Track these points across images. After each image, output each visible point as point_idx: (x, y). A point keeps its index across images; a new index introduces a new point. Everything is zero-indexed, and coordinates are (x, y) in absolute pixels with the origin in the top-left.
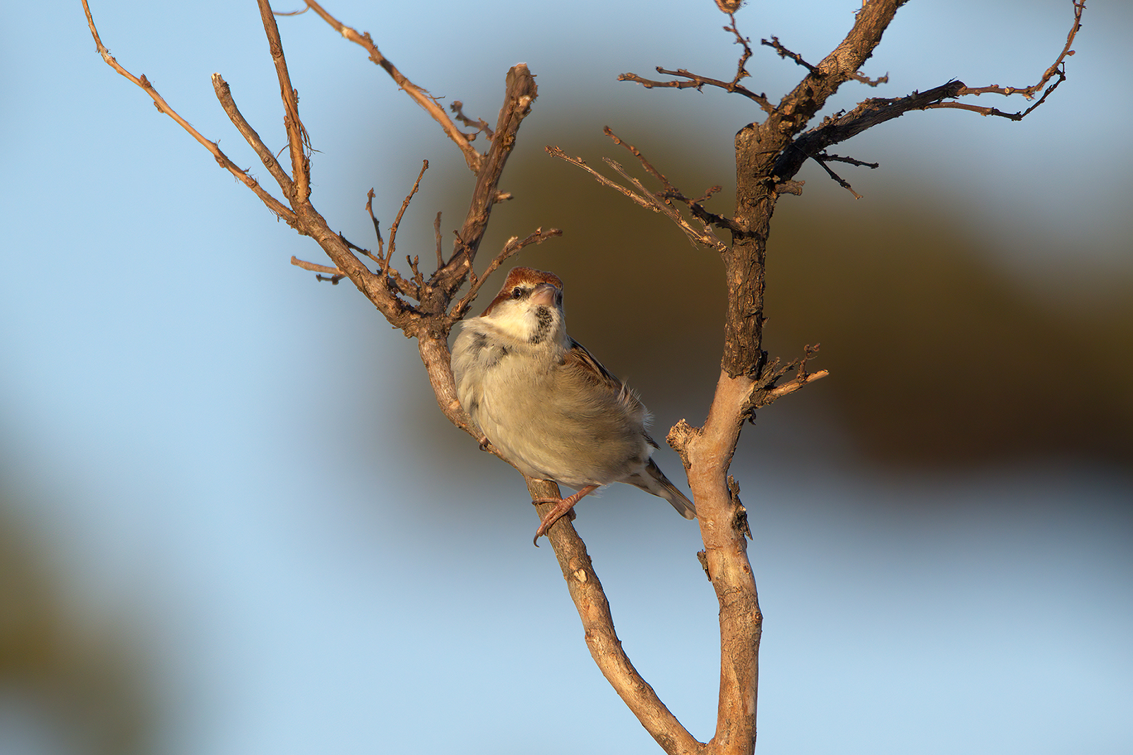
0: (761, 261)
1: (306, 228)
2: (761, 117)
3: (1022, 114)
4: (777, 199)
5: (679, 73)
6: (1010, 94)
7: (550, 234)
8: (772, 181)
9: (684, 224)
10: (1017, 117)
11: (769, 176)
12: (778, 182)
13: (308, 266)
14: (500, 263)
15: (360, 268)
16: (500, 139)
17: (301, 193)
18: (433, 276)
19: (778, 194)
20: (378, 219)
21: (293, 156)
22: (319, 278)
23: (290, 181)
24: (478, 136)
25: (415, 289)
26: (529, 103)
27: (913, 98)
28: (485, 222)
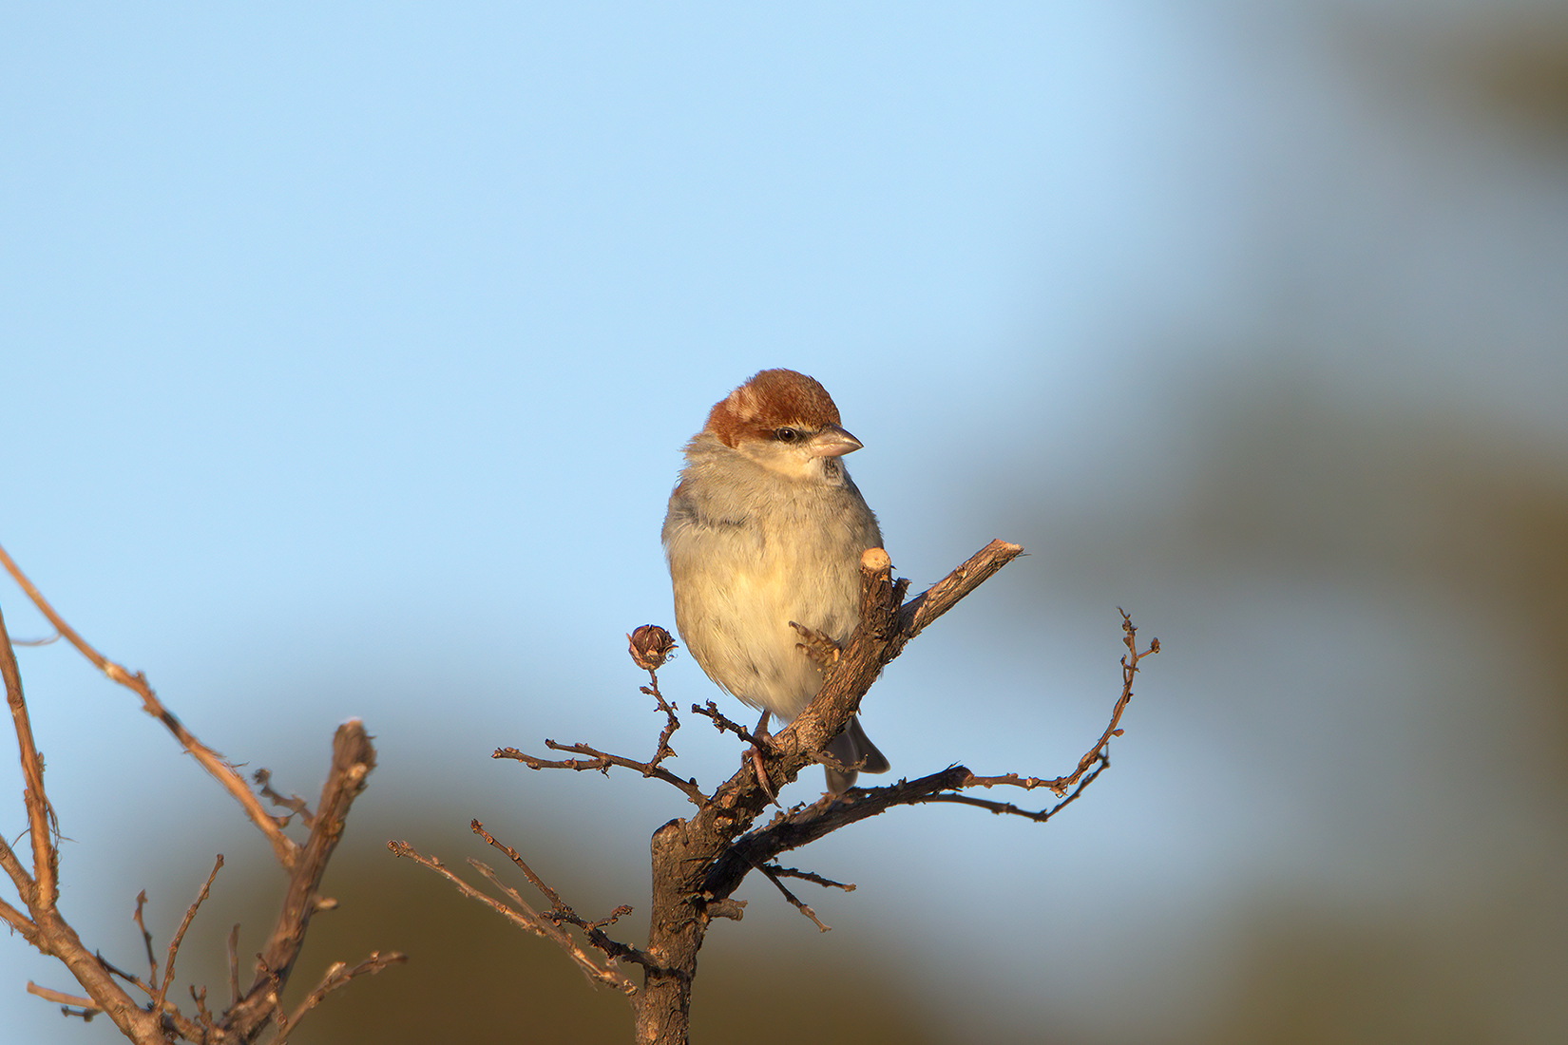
0: (684, 1008)
1: (49, 944)
2: (689, 811)
3: (1048, 812)
4: (708, 924)
5: (577, 749)
6: (1033, 787)
7: (392, 960)
8: (702, 899)
9: (579, 954)
10: (1041, 817)
11: (698, 891)
12: (710, 901)
13: (50, 996)
14: (320, 1000)
15: (124, 1002)
16: (322, 827)
17: (44, 895)
18: (226, 1014)
19: (710, 917)
20: (151, 932)
21: (34, 845)
22: (66, 1011)
23: (29, 881)
24: (292, 820)
25: (199, 1032)
26: (364, 776)
27: (900, 788)
28: (298, 940)
